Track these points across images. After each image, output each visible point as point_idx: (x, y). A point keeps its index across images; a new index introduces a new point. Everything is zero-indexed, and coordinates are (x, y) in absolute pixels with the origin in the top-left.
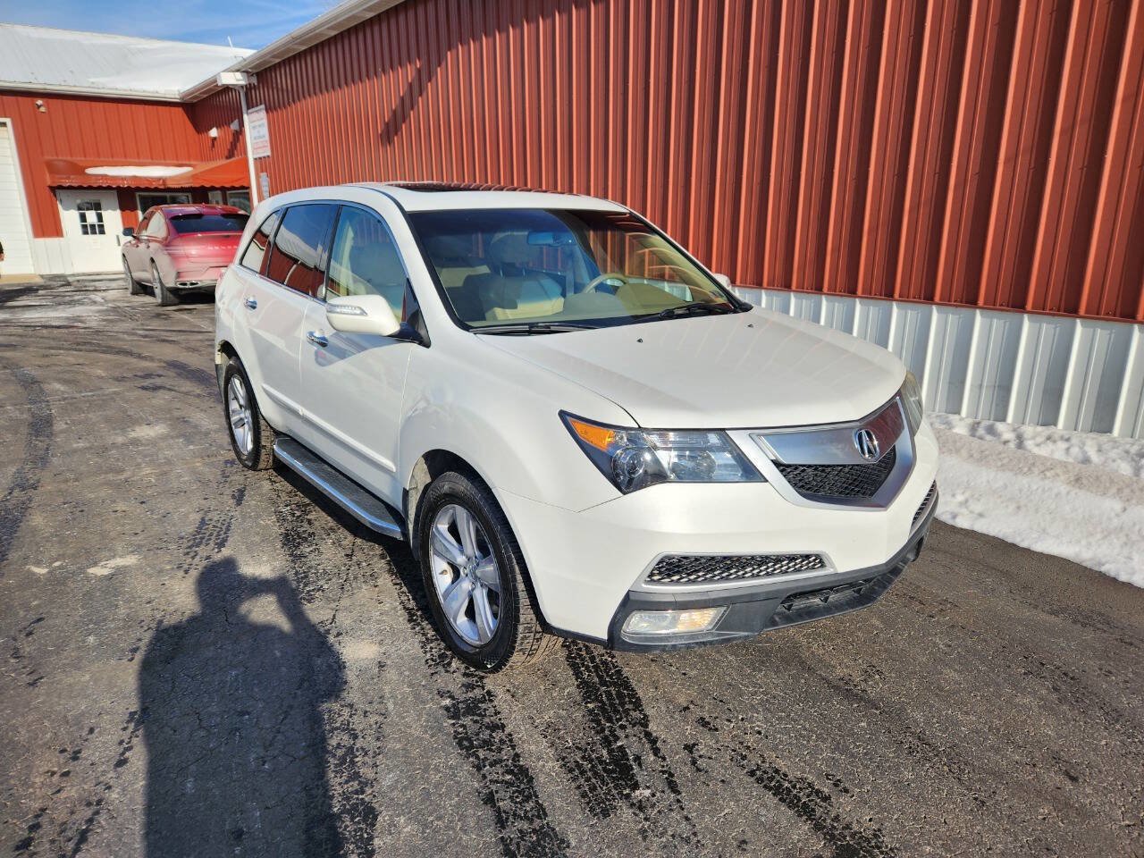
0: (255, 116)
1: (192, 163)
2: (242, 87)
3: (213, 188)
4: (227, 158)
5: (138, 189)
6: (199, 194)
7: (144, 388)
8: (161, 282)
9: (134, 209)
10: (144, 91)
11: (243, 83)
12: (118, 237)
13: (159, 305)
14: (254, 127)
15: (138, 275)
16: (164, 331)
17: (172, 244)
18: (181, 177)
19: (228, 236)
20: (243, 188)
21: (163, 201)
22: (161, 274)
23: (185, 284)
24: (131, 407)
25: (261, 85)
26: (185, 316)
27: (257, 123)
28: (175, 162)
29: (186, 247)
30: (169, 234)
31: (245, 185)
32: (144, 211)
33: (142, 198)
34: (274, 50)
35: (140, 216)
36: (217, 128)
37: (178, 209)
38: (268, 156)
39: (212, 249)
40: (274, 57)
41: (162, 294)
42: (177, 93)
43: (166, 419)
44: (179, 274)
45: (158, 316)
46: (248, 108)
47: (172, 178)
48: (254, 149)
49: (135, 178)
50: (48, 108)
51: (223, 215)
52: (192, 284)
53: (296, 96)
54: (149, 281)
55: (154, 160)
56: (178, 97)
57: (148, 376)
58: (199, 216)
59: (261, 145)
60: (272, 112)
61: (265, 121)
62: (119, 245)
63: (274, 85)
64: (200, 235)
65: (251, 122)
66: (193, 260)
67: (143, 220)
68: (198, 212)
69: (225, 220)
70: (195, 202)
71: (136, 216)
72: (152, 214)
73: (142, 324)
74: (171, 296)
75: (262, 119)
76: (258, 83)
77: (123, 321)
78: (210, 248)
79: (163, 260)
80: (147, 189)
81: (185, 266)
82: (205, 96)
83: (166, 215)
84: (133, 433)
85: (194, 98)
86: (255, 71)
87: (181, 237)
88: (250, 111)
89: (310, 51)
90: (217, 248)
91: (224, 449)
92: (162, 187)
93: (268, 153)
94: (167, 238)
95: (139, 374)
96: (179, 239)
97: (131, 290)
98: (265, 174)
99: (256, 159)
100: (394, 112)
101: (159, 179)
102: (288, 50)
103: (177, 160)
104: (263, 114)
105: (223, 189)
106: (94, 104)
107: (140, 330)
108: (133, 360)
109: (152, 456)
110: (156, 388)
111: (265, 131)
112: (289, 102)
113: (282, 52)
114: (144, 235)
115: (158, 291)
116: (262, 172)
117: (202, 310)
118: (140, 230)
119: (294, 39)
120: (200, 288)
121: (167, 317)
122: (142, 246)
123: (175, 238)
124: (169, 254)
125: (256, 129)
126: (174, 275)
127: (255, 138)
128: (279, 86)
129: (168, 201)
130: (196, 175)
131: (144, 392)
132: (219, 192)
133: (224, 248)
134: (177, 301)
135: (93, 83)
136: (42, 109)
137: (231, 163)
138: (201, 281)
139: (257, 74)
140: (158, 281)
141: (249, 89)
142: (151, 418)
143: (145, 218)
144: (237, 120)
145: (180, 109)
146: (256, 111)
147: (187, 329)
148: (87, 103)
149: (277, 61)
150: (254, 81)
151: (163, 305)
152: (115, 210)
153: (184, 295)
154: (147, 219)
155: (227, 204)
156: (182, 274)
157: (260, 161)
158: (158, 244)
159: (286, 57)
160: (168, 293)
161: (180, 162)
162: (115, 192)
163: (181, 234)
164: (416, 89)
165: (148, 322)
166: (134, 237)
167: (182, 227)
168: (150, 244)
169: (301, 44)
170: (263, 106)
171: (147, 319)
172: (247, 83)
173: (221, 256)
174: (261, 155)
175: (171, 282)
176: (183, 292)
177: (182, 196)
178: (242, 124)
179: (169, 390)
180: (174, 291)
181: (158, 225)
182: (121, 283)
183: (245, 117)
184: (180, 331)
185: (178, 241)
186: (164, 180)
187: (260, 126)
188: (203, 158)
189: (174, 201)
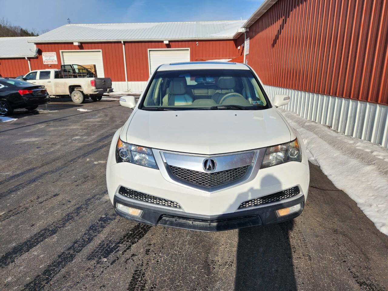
0: (247, 42)
1: (233, 57)
2: (245, 32)
4: (241, 55)
14: (246, 45)
28: (229, 58)
34: (251, 19)
36: (240, 46)
38: (248, 54)
40: (252, 21)
48: (246, 52)
50: (199, 44)
53: (256, 33)
56: (232, 37)
59: (247, 50)
60: (251, 40)
63: (252, 31)
85: (236, 37)
88: (246, 40)
89: (260, 18)
98: (247, 60)
99: (246, 55)
100: (276, 36)
104: (249, 41)
106: (210, 42)
111: (249, 46)
112: (254, 36)
135: (211, 36)
136: (198, 45)
139: (249, 28)
144: (243, 43)
145: (233, 41)
148: (215, 42)
150: (248, 30)
159: (255, 21)
164: (282, 27)
169: (258, 16)
170: (249, 38)
178: (244, 45)
183: (245, 42)
187: (248, 44)
188: (236, 56)
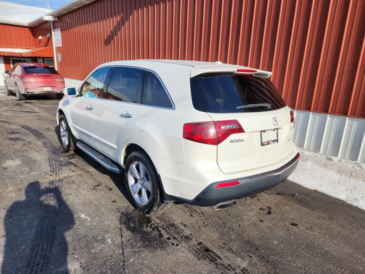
0: (56, 32)
1: (32, 48)
2: (52, 21)
3: (40, 57)
4: (45, 46)
5: (11, 57)
6: (34, 59)
7: (11, 139)
8: (19, 92)
9: (9, 63)
10: (14, 22)
11: (52, 20)
12: (3, 74)
13: (18, 100)
14: (56, 36)
15: (10, 88)
16: (20, 111)
17: (24, 77)
18: (28, 53)
19: (46, 75)
20: (51, 58)
21: (20, 61)
22: (19, 89)
23: (29, 93)
24: (5, 149)
25: (59, 21)
26: (29, 105)
27: (57, 35)
29: (29, 79)
30: (23, 74)
31: (52, 57)
32: (13, 64)
33: (13, 60)
34: (65, 8)
35: (12, 66)
36: (42, 36)
37: (26, 65)
38: (61, 47)
39: (40, 80)
40: (65, 11)
41: (19, 96)
42: (27, 23)
43: (20, 156)
44: (26, 89)
45: (17, 105)
46: (54, 29)
47: (24, 53)
48: (56, 44)
49: (10, 53)
51: (44, 67)
52: (31, 93)
53: (72, 25)
54: (14, 91)
55: (17, 46)
56: (27, 24)
57: (13, 133)
58: (34, 67)
59: (58, 43)
60: (63, 31)
61: (60, 34)
62: (3, 76)
63: (64, 21)
64: (35, 74)
65: (54, 34)
66: (31, 84)
67: (13, 68)
68: (34, 66)
69: (45, 69)
70: (32, 62)
71: (10, 67)
72: (16, 66)
73: (11, 108)
74: (23, 97)
75: (59, 33)
76: (58, 20)
77: (3, 106)
78: (39, 79)
79: (20, 83)
80: (15, 57)
81: (28, 86)
82: (38, 24)
83: (22, 66)
84: (4, 164)
85: (33, 25)
86: (57, 16)
87: (27, 75)
88: (54, 30)
89: (79, 9)
90: (41, 79)
91: (48, 175)
92: (20, 56)
93: (61, 45)
94: (22, 75)
95: (9, 132)
96: (27, 76)
97: (7, 94)
98: (60, 53)
99: (56, 48)
100: (112, 32)
101: (19, 53)
102: (70, 8)
103: (26, 47)
104: (59, 32)
105: (43, 58)
107: (10, 111)
108: (6, 125)
109: (13, 178)
110: (16, 139)
111: (60, 37)
112: (70, 27)
113: (68, 9)
114: (13, 73)
115: (18, 95)
116: (59, 52)
117: (35, 103)
118: (11, 72)
119: (73, 4)
120: (34, 94)
121: (21, 105)
122: (12, 78)
123: (25, 75)
124: (23, 81)
125: (57, 37)
126: (24, 89)
127: (56, 40)
128: (66, 22)
129: (22, 61)
130: (33, 52)
131: (11, 141)
132: (42, 59)
133: (44, 80)
134: (25, 99)
137: (47, 48)
138: (35, 92)
139: (58, 17)
140: (18, 91)
141: (54, 22)
142: (13, 156)
143: (14, 67)
144: (49, 33)
145: (28, 29)
146: (57, 30)
147: (29, 111)
149: (66, 12)
150: (56, 19)
151: (19, 100)
152: (2, 63)
153: (28, 97)
154: (14, 68)
155: (44, 63)
156: (28, 89)
157: (57, 48)
158: (18, 77)
159: (69, 11)
160: (22, 96)
161: (27, 48)
162: (2, 58)
163: (27, 74)
164: (121, 24)
165: (13, 107)
166: (9, 74)
167: (27, 71)
168: (15, 77)
169: (75, 6)
170: (59, 29)
171: (13, 106)
172: (54, 20)
173: (44, 83)
174: (58, 46)
175: (23, 92)
176: (28, 96)
177: (27, 60)
178: (51, 35)
179: (22, 140)
180: (24, 95)
181: (18, 70)
182: (4, 91)
183: (53, 32)
184: (26, 112)
185: (26, 77)
186: (21, 54)
187: (58, 36)
188: (36, 46)
189: (24, 61)
